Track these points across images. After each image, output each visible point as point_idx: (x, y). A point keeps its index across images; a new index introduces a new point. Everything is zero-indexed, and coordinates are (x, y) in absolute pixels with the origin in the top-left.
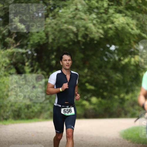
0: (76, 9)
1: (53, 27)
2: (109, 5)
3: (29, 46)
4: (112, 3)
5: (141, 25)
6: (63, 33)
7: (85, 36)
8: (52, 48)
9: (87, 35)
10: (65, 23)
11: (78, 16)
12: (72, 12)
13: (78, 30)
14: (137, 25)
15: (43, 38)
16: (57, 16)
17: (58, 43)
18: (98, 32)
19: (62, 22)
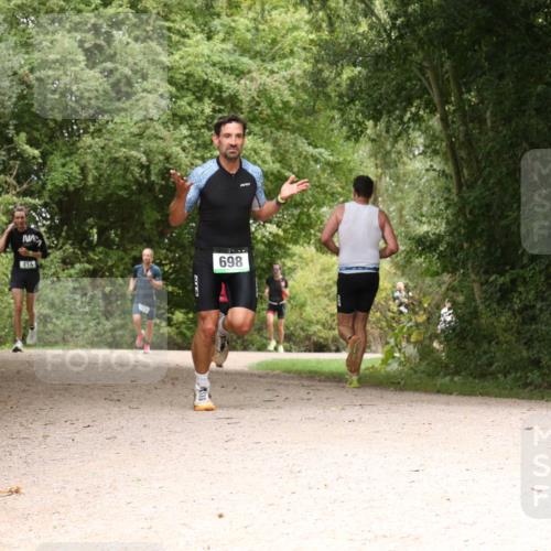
1: (96, 155)
2: (214, 110)
4: (222, 107)
5: (281, 154)
6: (118, 167)
7: (165, 172)
8: (94, 197)
10: (123, 145)
11: (150, 131)
13: (149, 160)
14: (273, 153)
15: (76, 178)
16: (104, 131)
17: (108, 188)
19: (115, 143)
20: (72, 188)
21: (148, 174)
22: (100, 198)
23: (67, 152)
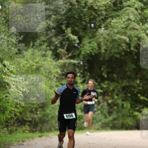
0: (129, 19)
1: (105, 38)
3: (81, 56)
6: (115, 43)
8: (104, 58)
10: (118, 33)
11: (131, 26)
12: (124, 22)
13: (130, 40)
15: (95, 49)
19: (114, 32)
20: (93, 54)
21: (130, 47)
22: (107, 58)
23: (91, 36)
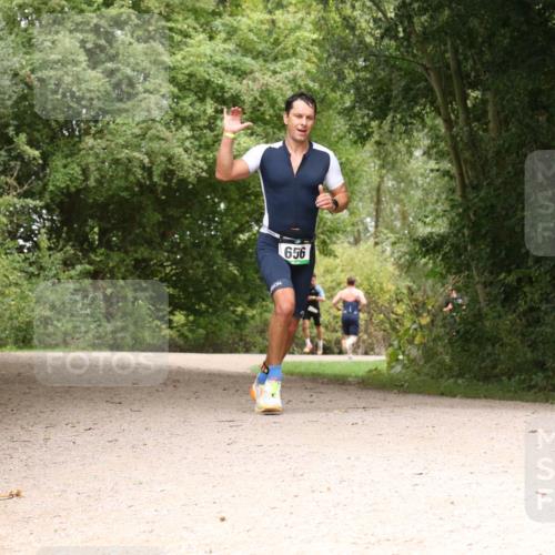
2: (216, 110)
7: (168, 174)
9: (172, 173)
16: (106, 132)
17: (110, 189)
18: (194, 165)
